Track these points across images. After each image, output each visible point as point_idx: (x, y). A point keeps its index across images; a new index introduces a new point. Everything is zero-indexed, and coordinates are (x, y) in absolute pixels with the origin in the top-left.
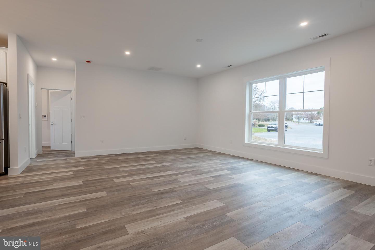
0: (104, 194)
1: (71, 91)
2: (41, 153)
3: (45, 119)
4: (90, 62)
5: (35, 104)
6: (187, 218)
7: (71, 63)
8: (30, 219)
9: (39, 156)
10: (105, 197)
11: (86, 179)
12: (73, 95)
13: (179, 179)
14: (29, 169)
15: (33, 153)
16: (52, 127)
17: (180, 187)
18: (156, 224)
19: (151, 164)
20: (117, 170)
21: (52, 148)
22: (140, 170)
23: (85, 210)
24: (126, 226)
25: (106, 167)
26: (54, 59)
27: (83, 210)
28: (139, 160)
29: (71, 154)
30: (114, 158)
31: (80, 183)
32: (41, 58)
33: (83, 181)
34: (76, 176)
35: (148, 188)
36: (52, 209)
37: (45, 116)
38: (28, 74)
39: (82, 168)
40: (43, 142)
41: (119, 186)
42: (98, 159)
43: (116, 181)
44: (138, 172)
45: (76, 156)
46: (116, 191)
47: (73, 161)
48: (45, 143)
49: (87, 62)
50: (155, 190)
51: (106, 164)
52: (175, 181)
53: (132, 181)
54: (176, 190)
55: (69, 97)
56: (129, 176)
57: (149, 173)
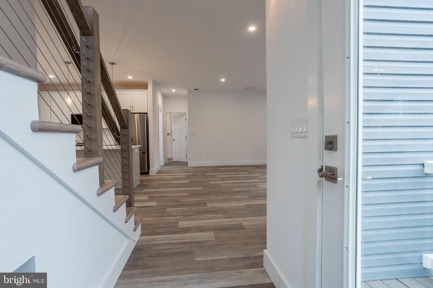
0: (201, 188)
1: (186, 113)
2: (167, 163)
3: (169, 136)
4: (197, 89)
5: (163, 126)
6: (245, 205)
7: (185, 92)
8: (161, 194)
9: (166, 164)
10: (201, 190)
11: (192, 180)
12: (187, 116)
13: (258, 186)
14: (160, 172)
15: (162, 163)
16: (173, 142)
17: (255, 190)
18: (225, 205)
19: (244, 174)
20: (215, 176)
21: (174, 160)
22: (232, 177)
23: (188, 194)
24: (207, 203)
25: (207, 174)
26: (174, 91)
27: (187, 194)
28: (235, 171)
29: (186, 164)
30: (217, 168)
31: (188, 182)
32: (166, 91)
33: (190, 181)
34: (187, 177)
35: (231, 188)
36: (171, 192)
37: (169, 134)
38: (158, 105)
39: (192, 174)
40: (168, 155)
41: (212, 185)
42: (203, 169)
43: (211, 182)
44: (229, 179)
45: (189, 166)
46: (208, 188)
47: (186, 169)
48: (169, 156)
49: (195, 89)
50: (235, 190)
51: (208, 172)
52: (255, 186)
53: (222, 184)
54: (250, 191)
55: (184, 118)
56: (221, 180)
57: (238, 180)
